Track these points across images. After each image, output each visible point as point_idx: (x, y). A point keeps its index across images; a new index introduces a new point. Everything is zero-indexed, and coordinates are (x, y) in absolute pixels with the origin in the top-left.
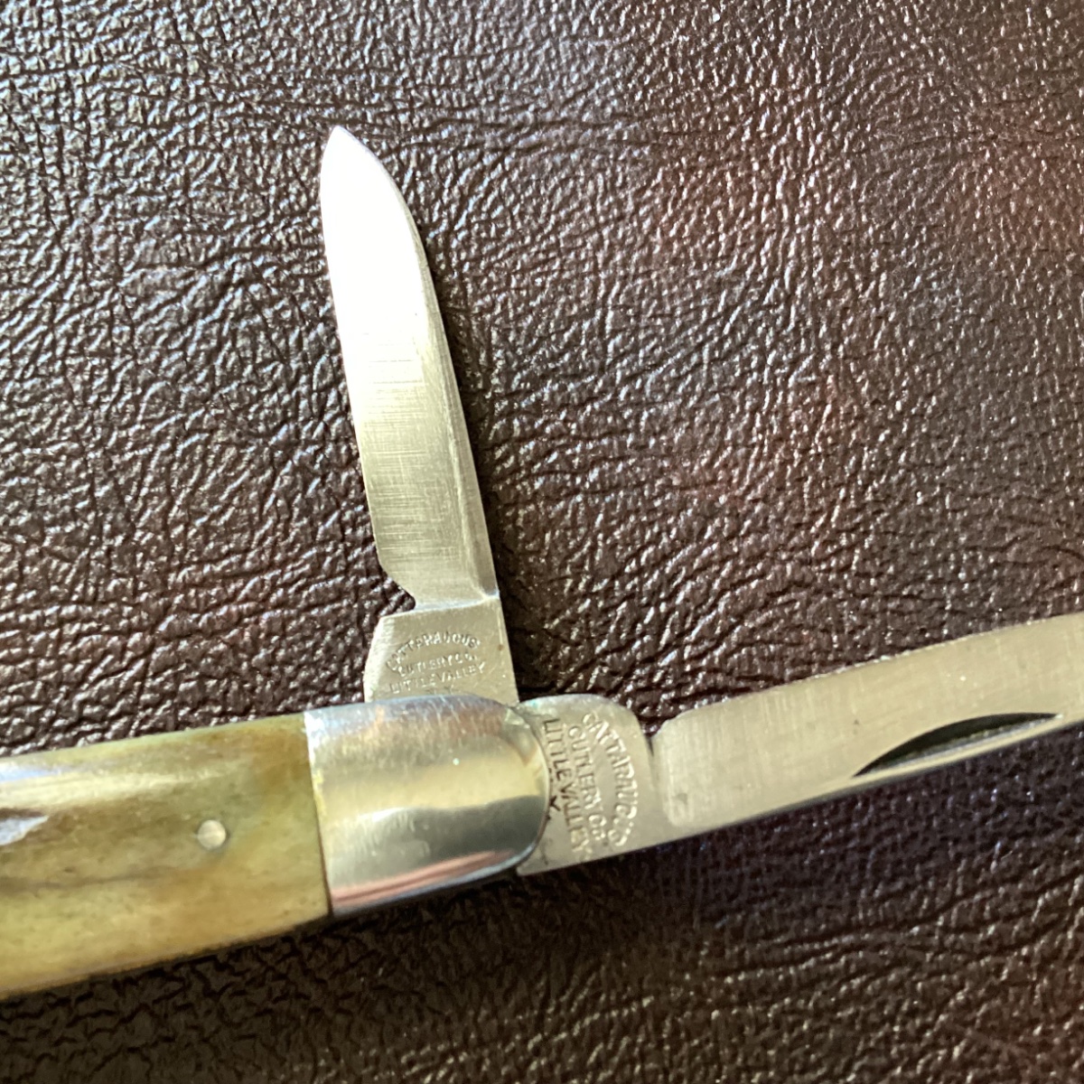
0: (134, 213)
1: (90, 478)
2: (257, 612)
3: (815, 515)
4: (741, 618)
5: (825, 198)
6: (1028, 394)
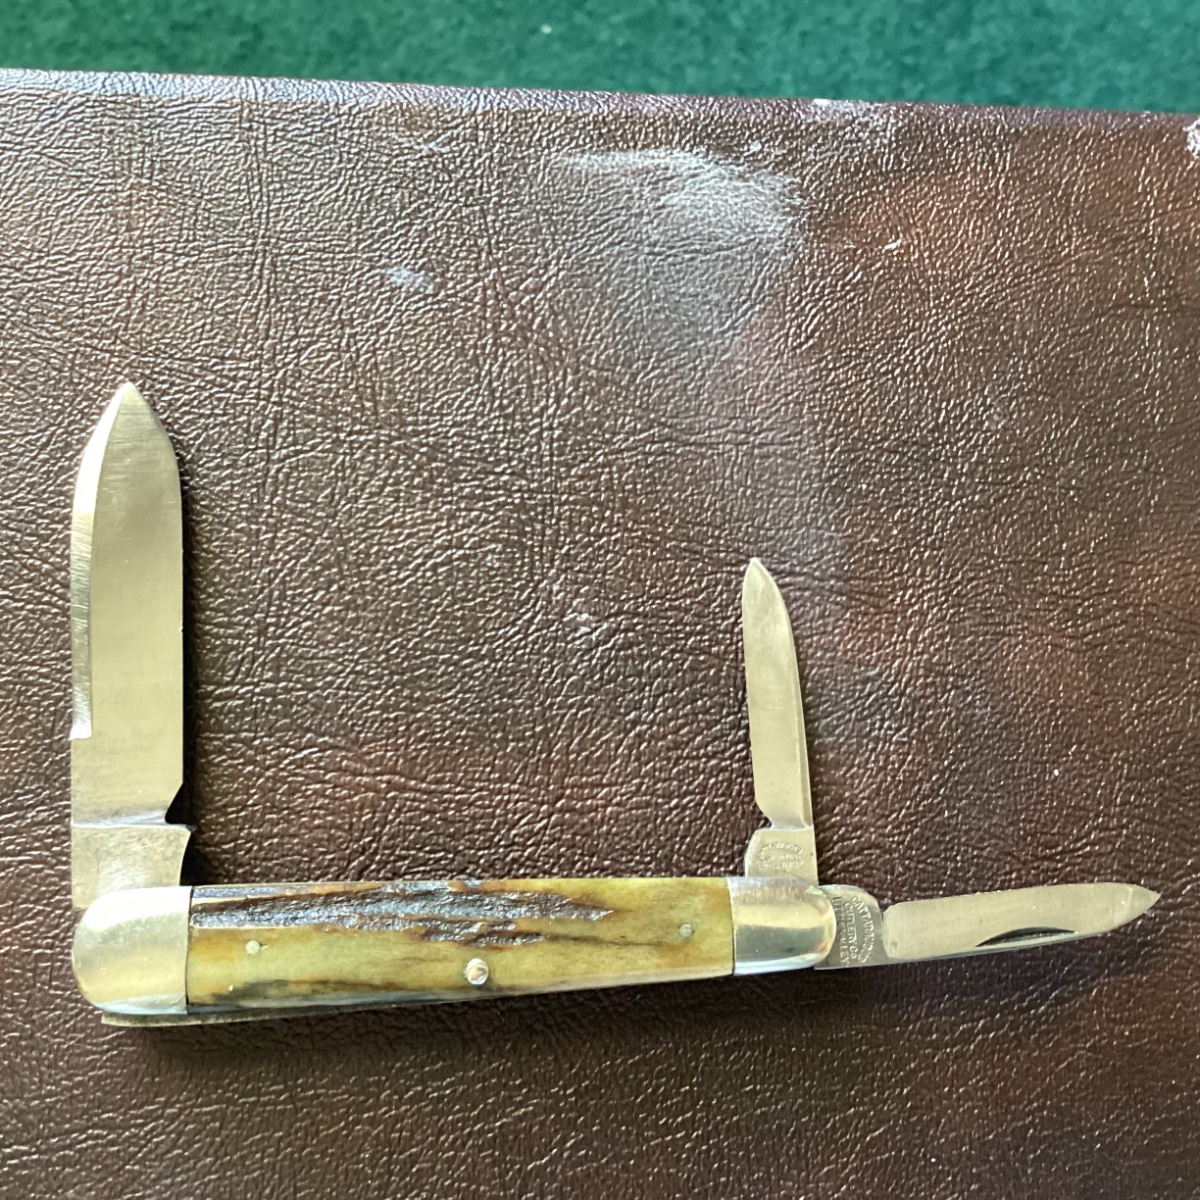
0: (576, 583)
1: (534, 720)
2: (605, 807)
3: (892, 812)
4: (844, 857)
5: (931, 644)
6: (1013, 770)
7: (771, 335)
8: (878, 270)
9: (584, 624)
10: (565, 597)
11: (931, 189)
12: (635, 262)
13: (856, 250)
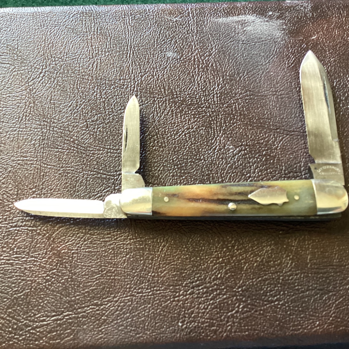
7: (281, 64)
8: (310, 44)
9: (231, 149)
10: (225, 142)
11: (323, 22)
12: (238, 46)
13: (303, 39)
